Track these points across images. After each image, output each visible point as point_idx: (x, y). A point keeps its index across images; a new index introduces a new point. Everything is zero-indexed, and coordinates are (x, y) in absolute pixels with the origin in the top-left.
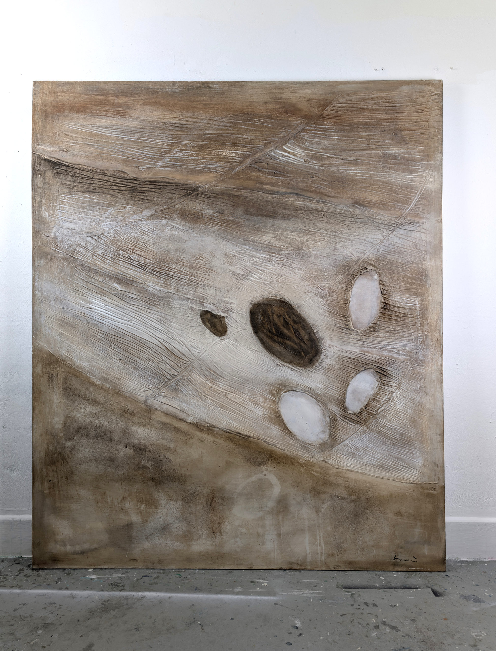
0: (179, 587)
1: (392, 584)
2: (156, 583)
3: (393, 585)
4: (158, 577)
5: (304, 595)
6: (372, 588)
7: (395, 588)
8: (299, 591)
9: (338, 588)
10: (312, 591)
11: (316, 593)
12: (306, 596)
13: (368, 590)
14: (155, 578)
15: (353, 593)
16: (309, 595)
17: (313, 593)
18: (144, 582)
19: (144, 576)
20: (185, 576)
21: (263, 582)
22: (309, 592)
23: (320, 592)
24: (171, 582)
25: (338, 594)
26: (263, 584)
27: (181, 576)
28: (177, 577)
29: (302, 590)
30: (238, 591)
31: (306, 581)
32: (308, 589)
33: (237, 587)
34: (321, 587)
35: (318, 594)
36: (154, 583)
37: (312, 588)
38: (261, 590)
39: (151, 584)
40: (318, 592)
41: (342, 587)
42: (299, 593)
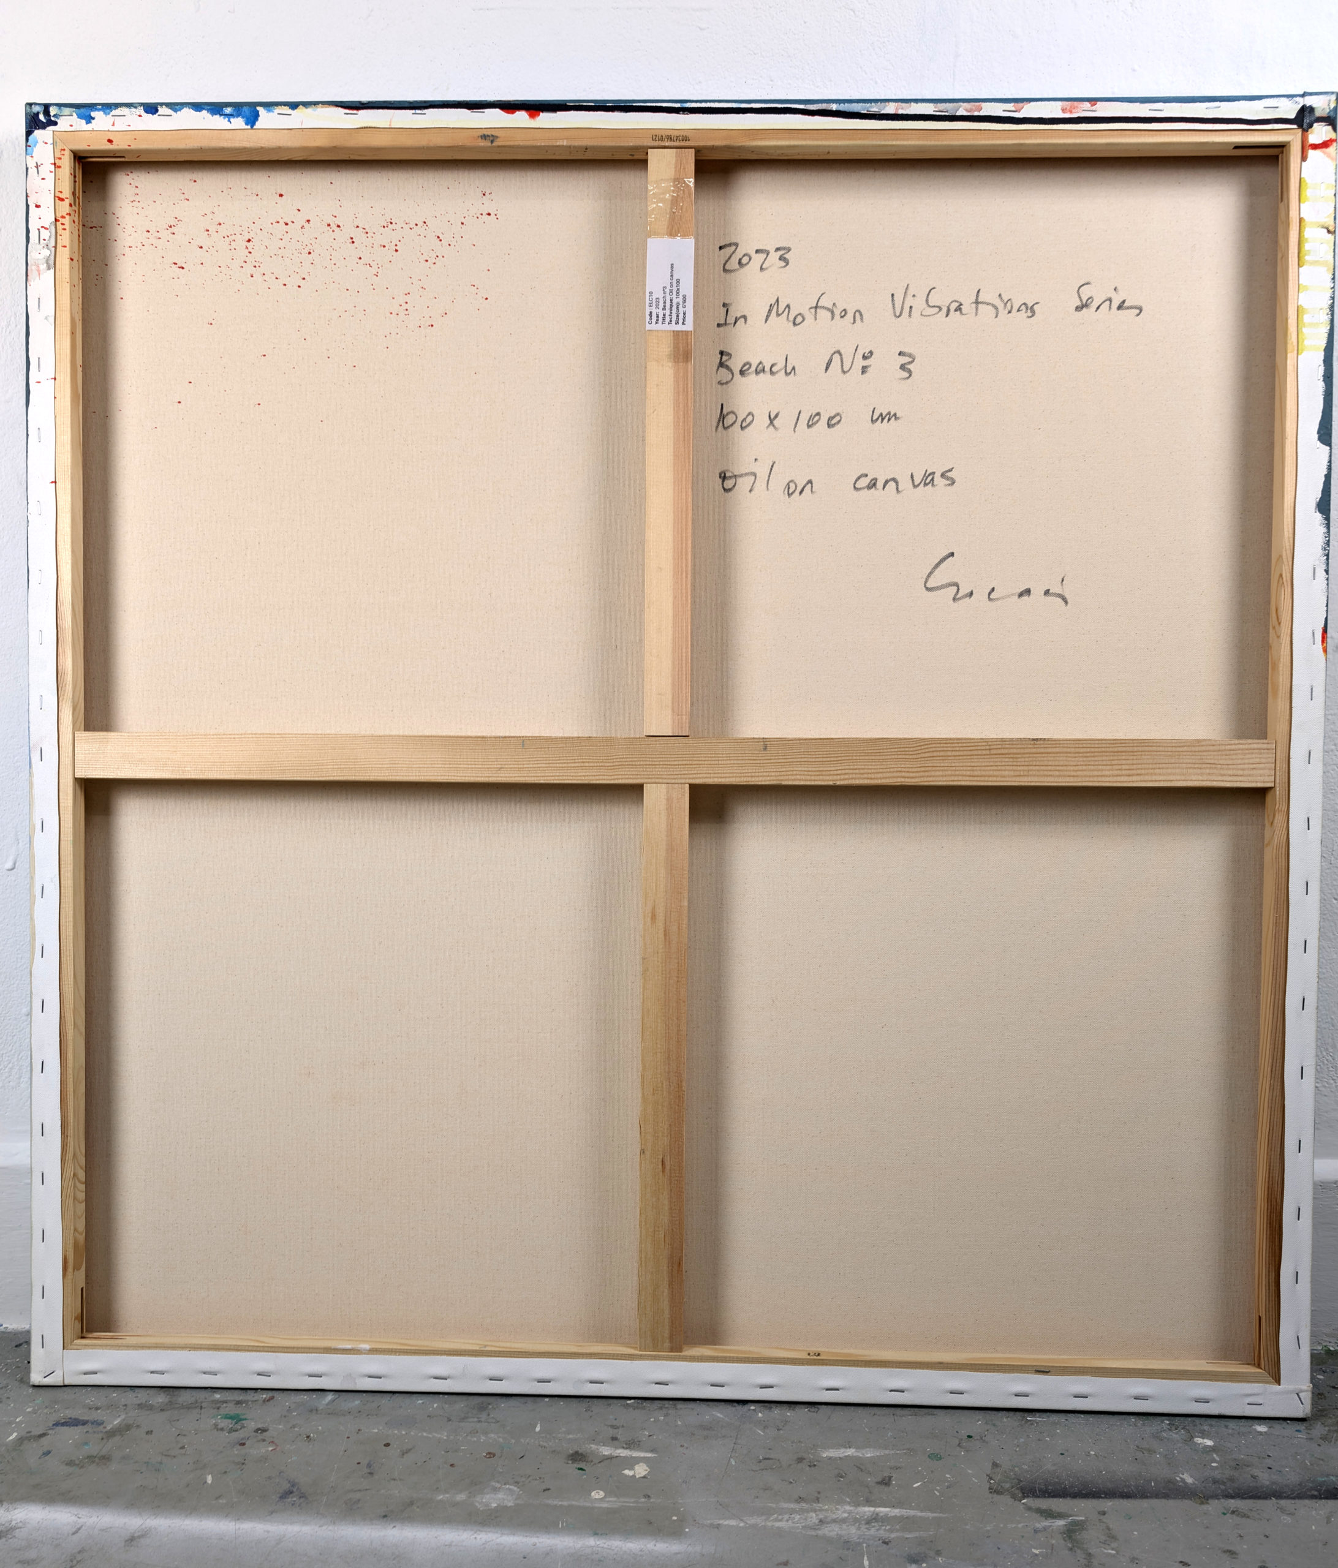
0: (209, 1479)
1: (1256, 1472)
3: (1265, 1479)
5: (826, 1531)
6: (1166, 1496)
7: (1278, 1494)
8: (802, 1511)
9: (995, 1491)
10: (868, 1510)
11: (885, 1519)
12: (840, 1537)
13: (1145, 1503)
15: (1075, 1523)
16: (854, 1531)
17: (875, 1519)
19: (63, 1424)
20: (260, 1426)
21: (632, 1457)
22: (857, 1514)
23: (912, 1513)
24: (183, 1451)
25: (1002, 1526)
26: (626, 1469)
27: (244, 1422)
28: (217, 1430)
29: (821, 1505)
30: (496, 1505)
31: (841, 1456)
32: (848, 1500)
33: (498, 1482)
34: (915, 1486)
35: (898, 1527)
36: (93, 1462)
37: (870, 1493)
38: (611, 1501)
39: (77, 1462)
40: (898, 1515)
41: (1018, 1489)
42: (806, 1519)
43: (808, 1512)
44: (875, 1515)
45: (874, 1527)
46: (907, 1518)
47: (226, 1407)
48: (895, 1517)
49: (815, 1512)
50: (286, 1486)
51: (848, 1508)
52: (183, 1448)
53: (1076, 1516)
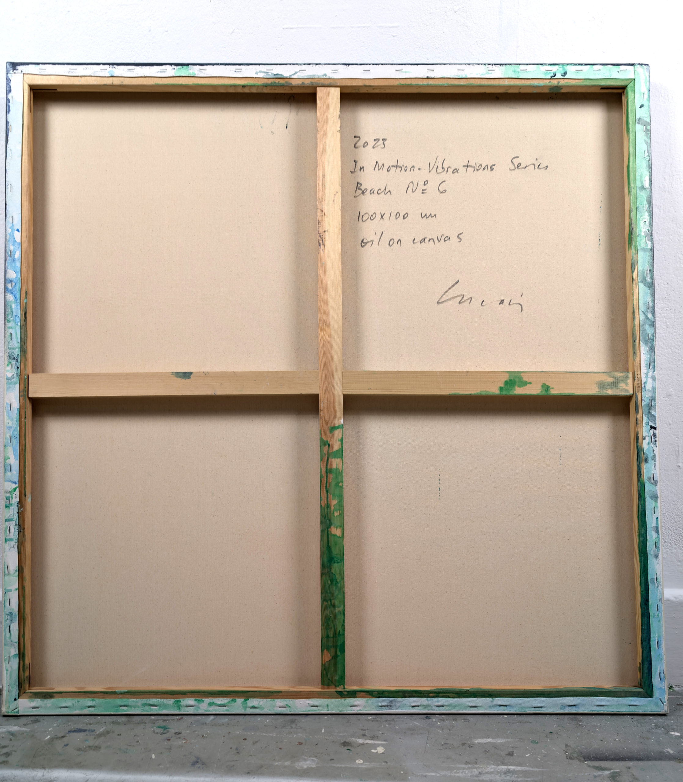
0: (153, 756)
2: (97, 748)
4: (108, 732)
5: (483, 777)
6: (660, 759)
8: (469, 768)
9: (569, 758)
10: (504, 768)
11: (514, 772)
12: (491, 780)
13: (650, 763)
14: (100, 736)
15: (614, 773)
16: (498, 777)
17: (508, 772)
18: (67, 745)
19: (74, 731)
20: (177, 731)
21: (374, 744)
22: (498, 769)
23: (527, 769)
24: (138, 743)
25: (576, 774)
26: (372, 749)
27: (168, 729)
28: (155, 733)
29: (478, 765)
30: (305, 767)
31: (485, 742)
32: (492, 763)
33: (306, 756)
34: (527, 756)
35: (521, 775)
36: (91, 749)
37: (503, 759)
38: (367, 765)
39: (83, 749)
40: (520, 769)
41: (581, 757)
42: (472, 772)
43: (472, 768)
44: (507, 770)
45: (508, 775)
46: (525, 771)
47: (158, 723)
48: (519, 771)
49: (476, 768)
50: (195, 759)
51: (493, 766)
52: (138, 742)
53: (615, 769)
